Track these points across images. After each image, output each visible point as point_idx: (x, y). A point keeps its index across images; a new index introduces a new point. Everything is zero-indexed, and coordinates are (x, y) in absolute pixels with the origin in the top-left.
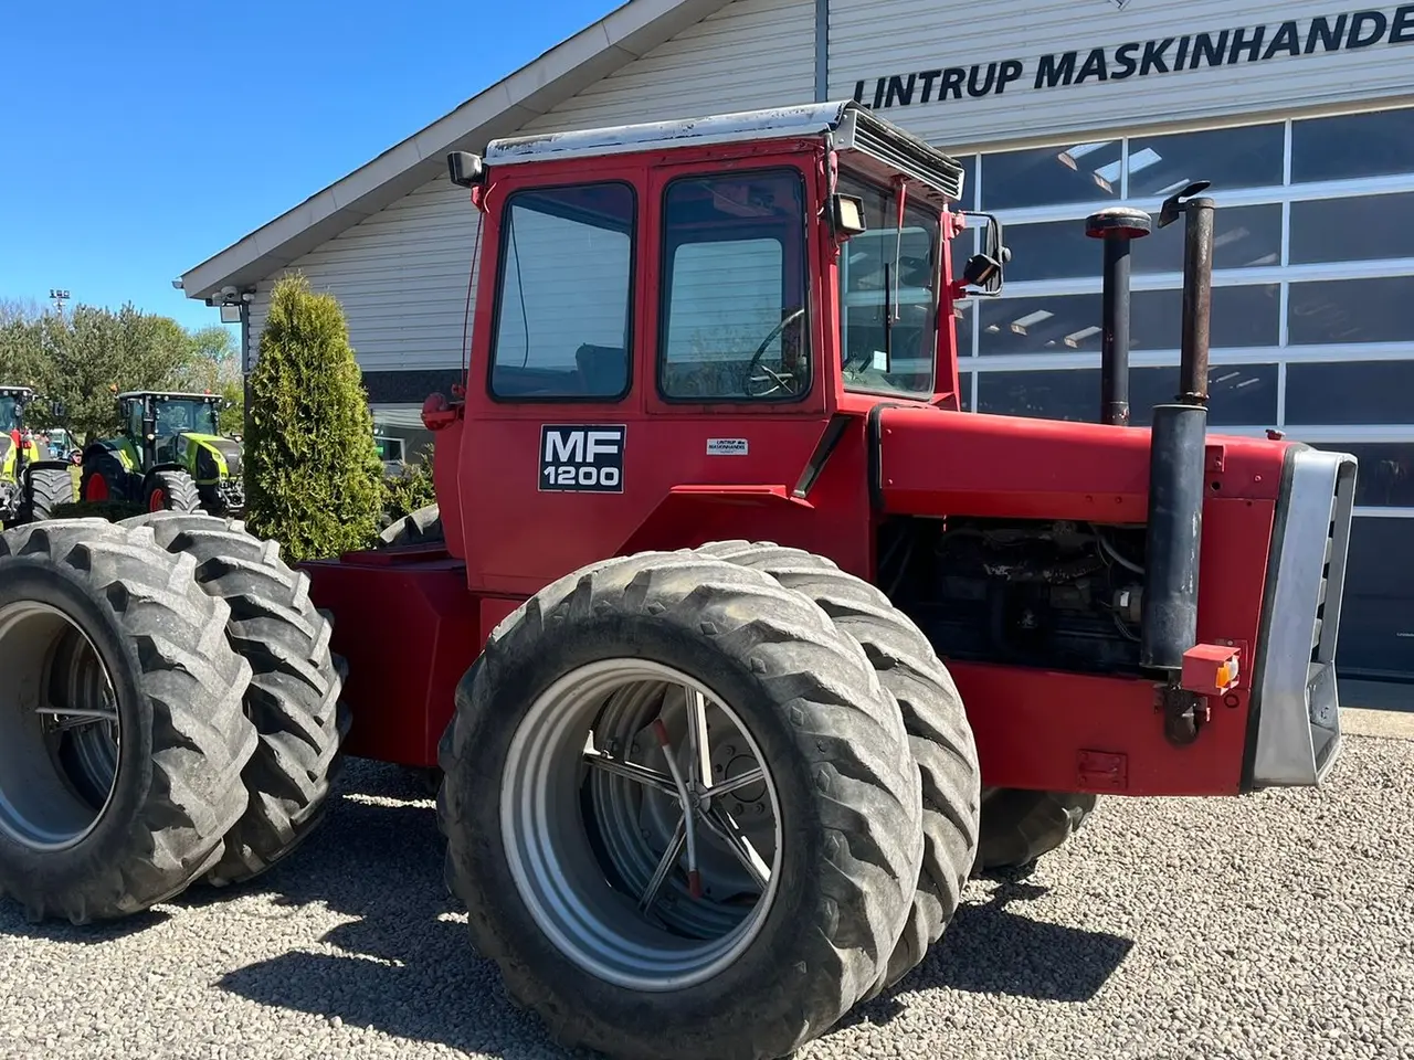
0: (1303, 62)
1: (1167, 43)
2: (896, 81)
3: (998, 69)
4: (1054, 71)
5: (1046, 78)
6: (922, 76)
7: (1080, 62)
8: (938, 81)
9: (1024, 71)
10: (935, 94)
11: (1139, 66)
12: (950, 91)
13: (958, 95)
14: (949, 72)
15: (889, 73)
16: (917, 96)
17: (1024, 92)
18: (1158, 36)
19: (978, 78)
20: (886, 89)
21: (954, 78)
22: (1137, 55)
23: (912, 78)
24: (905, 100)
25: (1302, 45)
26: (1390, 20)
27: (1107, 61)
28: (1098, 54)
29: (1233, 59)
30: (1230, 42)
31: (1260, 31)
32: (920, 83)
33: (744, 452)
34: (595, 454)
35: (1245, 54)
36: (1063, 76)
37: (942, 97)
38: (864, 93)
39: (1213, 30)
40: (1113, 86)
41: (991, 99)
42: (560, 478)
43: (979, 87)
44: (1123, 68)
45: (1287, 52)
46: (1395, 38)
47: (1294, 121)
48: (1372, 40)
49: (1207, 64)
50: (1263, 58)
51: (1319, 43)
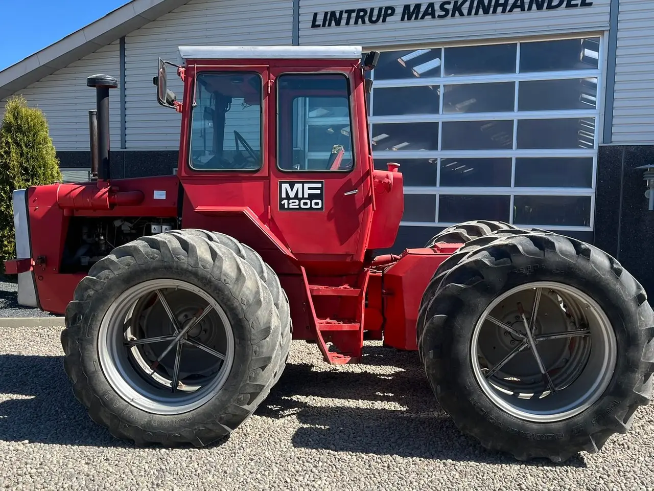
0: (526, 15)
2: (333, 13)
3: (383, 10)
4: (410, 13)
5: (406, 16)
6: (347, 11)
7: (423, 9)
8: (354, 15)
9: (396, 12)
10: (352, 21)
11: (451, 12)
12: (360, 20)
13: (364, 22)
14: (359, 11)
15: (329, 9)
16: (343, 22)
17: (396, 22)
19: (374, 14)
20: (328, 18)
21: (362, 14)
22: (450, 7)
23: (341, 13)
24: (338, 23)
25: (526, 6)
27: (435, 9)
28: (431, 5)
29: (494, 12)
30: (493, 3)
32: (345, 15)
35: (500, 9)
36: (414, 15)
37: (356, 23)
38: (317, 19)
40: (438, 22)
41: (380, 25)
43: (374, 19)
44: (443, 13)
45: (519, 9)
46: (569, 5)
47: (521, 43)
48: (558, 5)
50: (509, 11)
51: (534, 6)
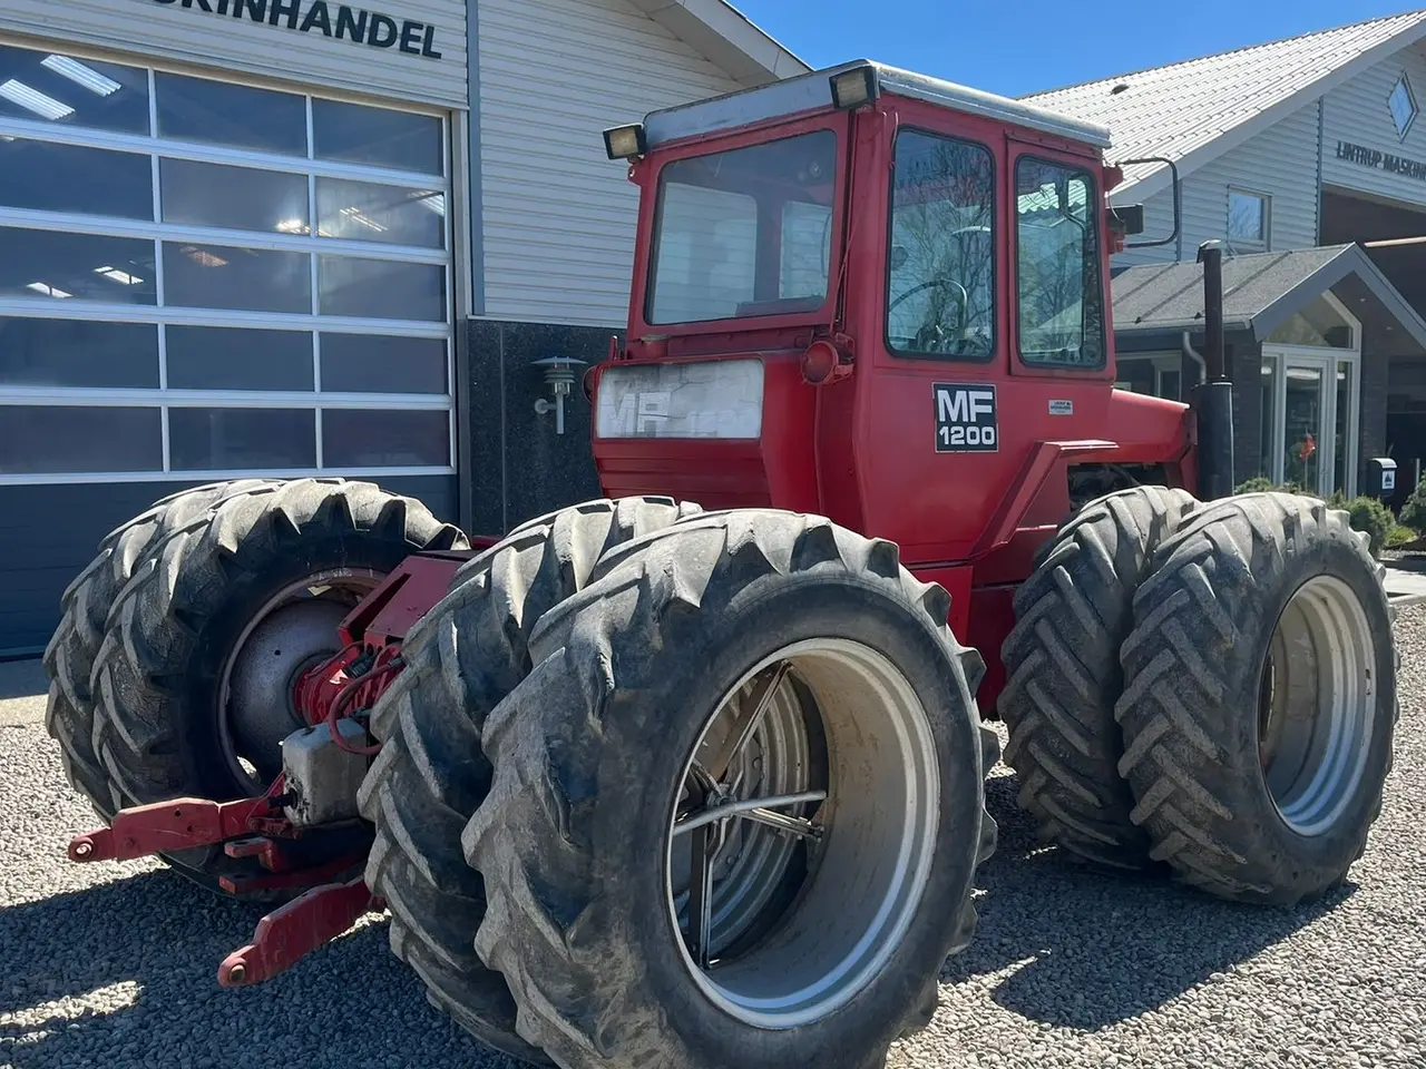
0: (332, 45)
25: (333, 29)
29: (274, 21)
30: (270, 2)
31: (297, 1)
33: (1070, 412)
34: (977, 414)
35: (283, 19)
40: (148, 8)
42: (953, 437)
45: (320, 30)
46: (404, 48)
47: (313, 98)
48: (388, 43)
49: (249, 17)
50: (301, 29)
51: (347, 31)
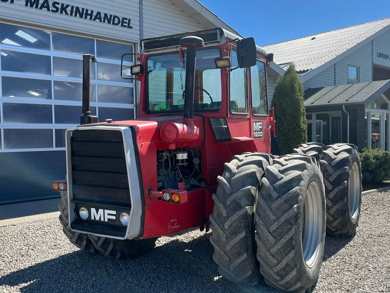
0: (102, 24)
1: (68, 6)
4: (32, 2)
5: (29, 4)
7: (41, 2)
11: (60, 10)
17: (21, 5)
18: (66, 3)
22: (59, 6)
25: (102, 20)
26: (121, 20)
27: (49, 5)
28: (47, 1)
29: (86, 18)
30: (85, 12)
31: (92, 12)
35: (89, 17)
36: (35, 5)
39: (81, 7)
40: (50, 14)
41: (9, 5)
44: (55, 9)
45: (99, 20)
46: (122, 25)
47: (96, 40)
48: (118, 24)
49: (79, 16)
50: (93, 20)
51: (106, 20)
